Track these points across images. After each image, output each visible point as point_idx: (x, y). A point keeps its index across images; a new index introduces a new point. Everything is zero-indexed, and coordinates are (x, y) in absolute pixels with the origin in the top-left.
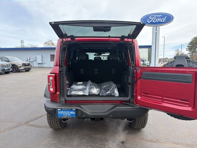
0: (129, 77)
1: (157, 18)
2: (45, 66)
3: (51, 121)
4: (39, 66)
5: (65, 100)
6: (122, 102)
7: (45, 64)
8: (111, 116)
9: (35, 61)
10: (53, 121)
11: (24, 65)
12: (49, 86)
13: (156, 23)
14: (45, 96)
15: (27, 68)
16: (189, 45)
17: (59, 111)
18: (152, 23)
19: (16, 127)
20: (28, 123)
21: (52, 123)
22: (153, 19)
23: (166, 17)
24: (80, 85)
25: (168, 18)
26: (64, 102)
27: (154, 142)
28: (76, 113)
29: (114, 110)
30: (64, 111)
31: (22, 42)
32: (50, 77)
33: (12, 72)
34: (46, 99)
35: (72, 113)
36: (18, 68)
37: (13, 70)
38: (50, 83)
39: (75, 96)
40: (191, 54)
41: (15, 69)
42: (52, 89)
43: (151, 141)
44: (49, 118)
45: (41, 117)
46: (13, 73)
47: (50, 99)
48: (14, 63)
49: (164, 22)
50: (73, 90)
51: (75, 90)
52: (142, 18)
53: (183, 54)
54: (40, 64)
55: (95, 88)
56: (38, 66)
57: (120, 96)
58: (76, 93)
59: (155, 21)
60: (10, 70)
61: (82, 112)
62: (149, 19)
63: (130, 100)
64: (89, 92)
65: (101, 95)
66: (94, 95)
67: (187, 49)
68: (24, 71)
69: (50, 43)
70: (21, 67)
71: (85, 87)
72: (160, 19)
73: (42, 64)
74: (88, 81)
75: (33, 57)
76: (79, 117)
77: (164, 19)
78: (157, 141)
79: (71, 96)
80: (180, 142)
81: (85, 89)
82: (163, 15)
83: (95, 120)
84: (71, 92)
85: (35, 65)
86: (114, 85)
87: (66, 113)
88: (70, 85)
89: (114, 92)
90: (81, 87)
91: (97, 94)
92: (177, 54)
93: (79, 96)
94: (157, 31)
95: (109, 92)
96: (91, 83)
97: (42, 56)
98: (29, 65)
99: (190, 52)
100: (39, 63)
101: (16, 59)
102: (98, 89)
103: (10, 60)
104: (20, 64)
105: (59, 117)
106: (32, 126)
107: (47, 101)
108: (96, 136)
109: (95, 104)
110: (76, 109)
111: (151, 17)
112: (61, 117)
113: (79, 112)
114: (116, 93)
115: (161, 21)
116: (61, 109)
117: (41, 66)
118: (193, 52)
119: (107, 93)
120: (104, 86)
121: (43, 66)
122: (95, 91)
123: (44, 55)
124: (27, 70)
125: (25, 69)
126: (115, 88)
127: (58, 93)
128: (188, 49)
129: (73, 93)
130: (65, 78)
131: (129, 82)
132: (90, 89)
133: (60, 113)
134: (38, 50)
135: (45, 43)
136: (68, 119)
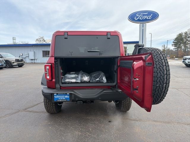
0: (115, 66)
1: (144, 15)
2: (38, 61)
3: (48, 106)
4: (32, 62)
5: (60, 86)
6: (109, 87)
7: (38, 60)
8: (100, 98)
9: (27, 58)
10: (50, 105)
11: (17, 60)
12: (46, 74)
13: (143, 20)
14: (42, 84)
15: (20, 64)
16: (175, 41)
17: (55, 95)
18: (139, 20)
19: (15, 113)
20: (26, 109)
21: (48, 108)
22: (140, 16)
23: (152, 14)
24: (72, 74)
25: (154, 16)
26: (60, 88)
27: (137, 121)
28: (70, 97)
29: (102, 93)
30: (59, 95)
31: (14, 39)
32: (47, 67)
33: (5, 67)
34: (43, 86)
35: (66, 97)
36: (11, 64)
37: (6, 65)
38: (47, 72)
39: (68, 83)
40: (176, 50)
41: (9, 65)
42: (49, 77)
43: (134, 120)
44: (46, 103)
45: (37, 104)
46: (6, 69)
47: (47, 86)
48: (7, 58)
49: (150, 19)
50: (67, 78)
51: (69, 78)
52: (130, 15)
53: (169, 49)
54: (33, 59)
55: (86, 76)
56: (30, 62)
57: (107, 82)
58: (70, 81)
59: (141, 18)
60: (4, 66)
61: (75, 96)
62: (136, 16)
63: (116, 85)
64: (81, 80)
65: (91, 82)
66: (85, 82)
67: (172, 45)
68: (18, 66)
69: (42, 40)
70: (14, 62)
71: (77, 76)
72: (147, 16)
73: (34, 59)
74: (80, 71)
75: (25, 53)
76: (72, 100)
77: (150, 17)
78: (140, 120)
79: (65, 83)
80: (159, 120)
81: (78, 77)
82: (149, 13)
83: (86, 103)
84: (65, 80)
85: (27, 60)
86: (102, 74)
87: (61, 97)
88: (64, 74)
89: (102, 79)
90: (73, 76)
91: (88, 81)
92: (163, 49)
93: (72, 83)
94: (143, 28)
95: (98, 79)
96: (83, 72)
97: (34, 52)
98: (22, 60)
99: (176, 48)
100: (31, 59)
101: (9, 55)
102: (88, 77)
103: (3, 56)
104: (14, 59)
105: (55, 100)
106: (30, 112)
107: (44, 88)
108: (88, 118)
109: (86, 89)
110: (70, 94)
111: (138, 15)
112: (57, 100)
113: (73, 96)
114: (104, 79)
115: (148, 19)
116: (57, 94)
117: (33, 62)
118: (178, 47)
119: (97, 80)
120: (94, 74)
121: (35, 62)
122: (86, 79)
123: (36, 52)
124: (20, 66)
125: (18, 64)
126: (104, 76)
127: (54, 80)
128: (174, 44)
129: (67, 80)
130: (60, 67)
131: (115, 70)
132: (82, 77)
133: (56, 97)
134: (30, 46)
135: (37, 40)
136: (63, 103)
